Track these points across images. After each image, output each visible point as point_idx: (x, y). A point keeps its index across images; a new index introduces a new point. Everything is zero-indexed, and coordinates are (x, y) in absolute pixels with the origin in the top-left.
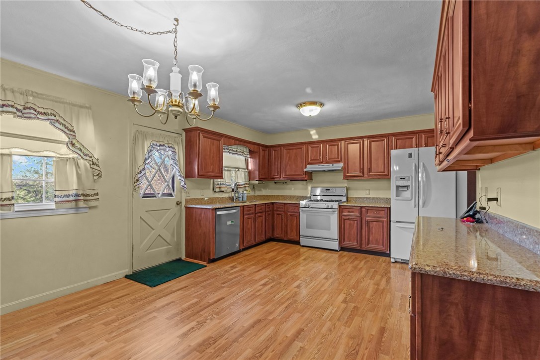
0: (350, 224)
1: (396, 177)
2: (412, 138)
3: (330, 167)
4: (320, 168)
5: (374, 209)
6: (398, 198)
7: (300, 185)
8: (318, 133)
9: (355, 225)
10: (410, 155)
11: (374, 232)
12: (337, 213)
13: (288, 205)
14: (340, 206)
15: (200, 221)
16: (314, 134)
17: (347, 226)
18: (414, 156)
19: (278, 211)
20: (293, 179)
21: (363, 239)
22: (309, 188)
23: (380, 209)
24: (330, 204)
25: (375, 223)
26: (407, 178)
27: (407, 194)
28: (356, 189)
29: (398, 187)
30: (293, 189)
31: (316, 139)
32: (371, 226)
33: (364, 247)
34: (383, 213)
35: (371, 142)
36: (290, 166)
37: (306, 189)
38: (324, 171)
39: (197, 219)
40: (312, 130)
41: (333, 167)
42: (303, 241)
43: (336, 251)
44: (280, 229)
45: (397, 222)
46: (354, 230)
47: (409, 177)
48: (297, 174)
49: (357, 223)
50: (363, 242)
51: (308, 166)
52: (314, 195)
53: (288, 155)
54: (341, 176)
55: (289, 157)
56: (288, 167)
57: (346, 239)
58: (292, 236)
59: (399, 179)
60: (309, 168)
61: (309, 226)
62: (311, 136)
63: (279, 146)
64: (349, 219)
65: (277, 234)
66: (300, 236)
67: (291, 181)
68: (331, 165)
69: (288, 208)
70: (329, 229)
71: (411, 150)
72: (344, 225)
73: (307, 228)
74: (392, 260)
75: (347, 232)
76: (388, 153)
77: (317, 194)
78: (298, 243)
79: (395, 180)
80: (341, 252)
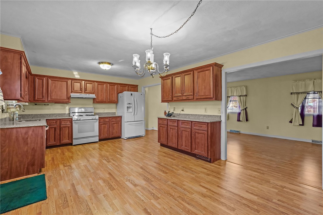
0: (104, 126)
1: (127, 103)
2: (126, 87)
3: (86, 96)
4: (80, 96)
5: (115, 117)
6: (127, 112)
7: (58, 106)
8: (79, 74)
9: (107, 126)
10: (132, 94)
11: (115, 128)
12: (98, 121)
13: (61, 120)
14: (99, 117)
16: (77, 75)
17: (102, 128)
20: (58, 102)
21: (110, 133)
22: (67, 108)
23: (118, 117)
24: (94, 117)
25: (115, 124)
26: (131, 104)
27: (130, 110)
28: (98, 108)
29: (127, 107)
31: (78, 77)
32: (114, 126)
33: (110, 137)
34: (118, 119)
35: (110, 85)
36: (55, 92)
37: (64, 108)
38: (83, 98)
40: (75, 72)
41: (89, 96)
42: (75, 142)
43: (97, 142)
44: (53, 138)
45: (127, 122)
46: (106, 129)
48: (62, 98)
49: (108, 125)
50: (110, 134)
51: (71, 94)
52: (72, 113)
53: (54, 85)
54: (92, 101)
57: (102, 135)
58: (66, 141)
59: (128, 104)
61: (80, 132)
62: (74, 75)
63: (44, 76)
64: (103, 124)
66: (73, 139)
67: (55, 103)
68: (88, 95)
69: (61, 122)
70: (93, 131)
71: (132, 92)
72: (101, 127)
73: (79, 132)
74: (126, 139)
75: (102, 130)
76: (117, 92)
77: (76, 112)
78: (71, 144)
79: (126, 104)
80: (99, 142)
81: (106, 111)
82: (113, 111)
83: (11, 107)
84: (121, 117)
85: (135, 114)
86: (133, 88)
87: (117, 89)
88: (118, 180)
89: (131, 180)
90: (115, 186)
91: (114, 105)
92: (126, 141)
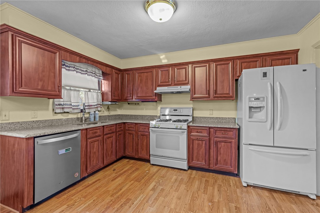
0: (198, 144)
1: (250, 98)
3: (178, 89)
4: (168, 90)
5: (223, 129)
7: (151, 105)
8: (166, 58)
9: (204, 145)
10: (265, 75)
11: (222, 152)
12: (186, 133)
13: (139, 125)
14: (188, 127)
15: (13, 154)
16: (164, 59)
17: (196, 146)
18: (270, 75)
19: (129, 130)
20: (145, 100)
21: (212, 159)
22: (159, 108)
23: (228, 130)
25: (223, 143)
26: (262, 99)
29: (250, 108)
30: (145, 109)
31: (165, 63)
32: (219, 146)
33: (213, 167)
34: (232, 134)
35: (216, 66)
36: (141, 88)
37: (156, 109)
39: (10, 151)
40: (162, 55)
41: (181, 89)
42: (153, 160)
43: (185, 170)
44: (131, 148)
45: (250, 144)
46: (203, 150)
47: (264, 98)
48: (148, 95)
49: (206, 143)
50: (211, 162)
51: (158, 88)
52: (163, 115)
53: (140, 78)
54: (189, 97)
55: (141, 80)
56: (140, 89)
57: (194, 159)
58: (143, 155)
59: (252, 99)
60: (159, 90)
62: (161, 60)
64: (197, 140)
65: (128, 153)
66: (150, 155)
67: (142, 102)
68: (179, 87)
69: (139, 128)
70: (178, 149)
71: (265, 69)
72: (193, 145)
73: (157, 147)
74: (245, 185)
75: (195, 152)
76: (233, 76)
77: (166, 114)
78: (148, 161)
79: (247, 100)
80: (190, 171)
81: (216, 114)
87: (233, 68)
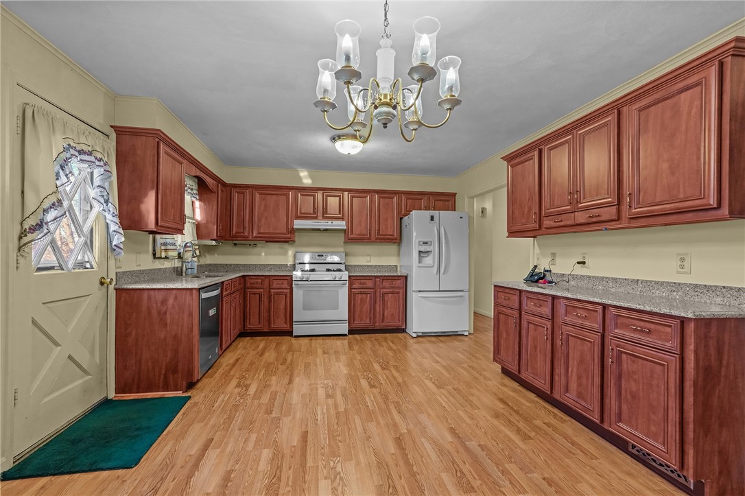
0: (362, 299)
1: (419, 242)
2: (421, 199)
3: (327, 225)
5: (391, 278)
6: (420, 265)
7: (275, 247)
8: (311, 176)
9: (368, 300)
10: (432, 218)
11: (389, 305)
12: (347, 285)
13: (272, 278)
14: (349, 277)
17: (358, 302)
18: (436, 218)
19: (252, 288)
20: (271, 239)
21: (377, 315)
22: (291, 253)
23: (396, 278)
24: (338, 275)
25: (390, 295)
26: (429, 243)
27: (428, 260)
28: (354, 255)
29: (420, 252)
30: (263, 254)
31: (308, 184)
32: (386, 298)
33: (378, 325)
34: (399, 283)
35: (379, 198)
36: (266, 219)
37: (286, 254)
38: (319, 230)
40: (302, 172)
41: (332, 226)
42: (297, 330)
43: (345, 335)
44: (257, 316)
45: (419, 291)
46: (367, 306)
47: (431, 242)
48: (278, 231)
49: (371, 297)
50: (377, 319)
51: (296, 222)
52: (300, 263)
53: (263, 203)
54: (341, 237)
55: (265, 206)
56: (263, 221)
57: (356, 319)
58: (280, 324)
59: (421, 243)
60: (298, 225)
61: (306, 307)
62: (300, 179)
63: (247, 186)
64: (361, 293)
65: (253, 325)
66: (293, 322)
67: (267, 242)
68: (330, 222)
69: (271, 283)
70: (336, 307)
71: (432, 212)
72: (355, 300)
73: (304, 309)
74: (415, 335)
75: (358, 308)
76: (398, 214)
77: (305, 262)
78: (289, 333)
79: (417, 245)
80: (350, 336)
81: (375, 261)
82: (391, 261)
83: (169, 247)
84: (406, 277)
85: (442, 271)
86: (441, 200)
87: (399, 205)
88: (310, 463)
89: (341, 479)
90: (287, 484)
91: (393, 248)
92: (415, 340)
